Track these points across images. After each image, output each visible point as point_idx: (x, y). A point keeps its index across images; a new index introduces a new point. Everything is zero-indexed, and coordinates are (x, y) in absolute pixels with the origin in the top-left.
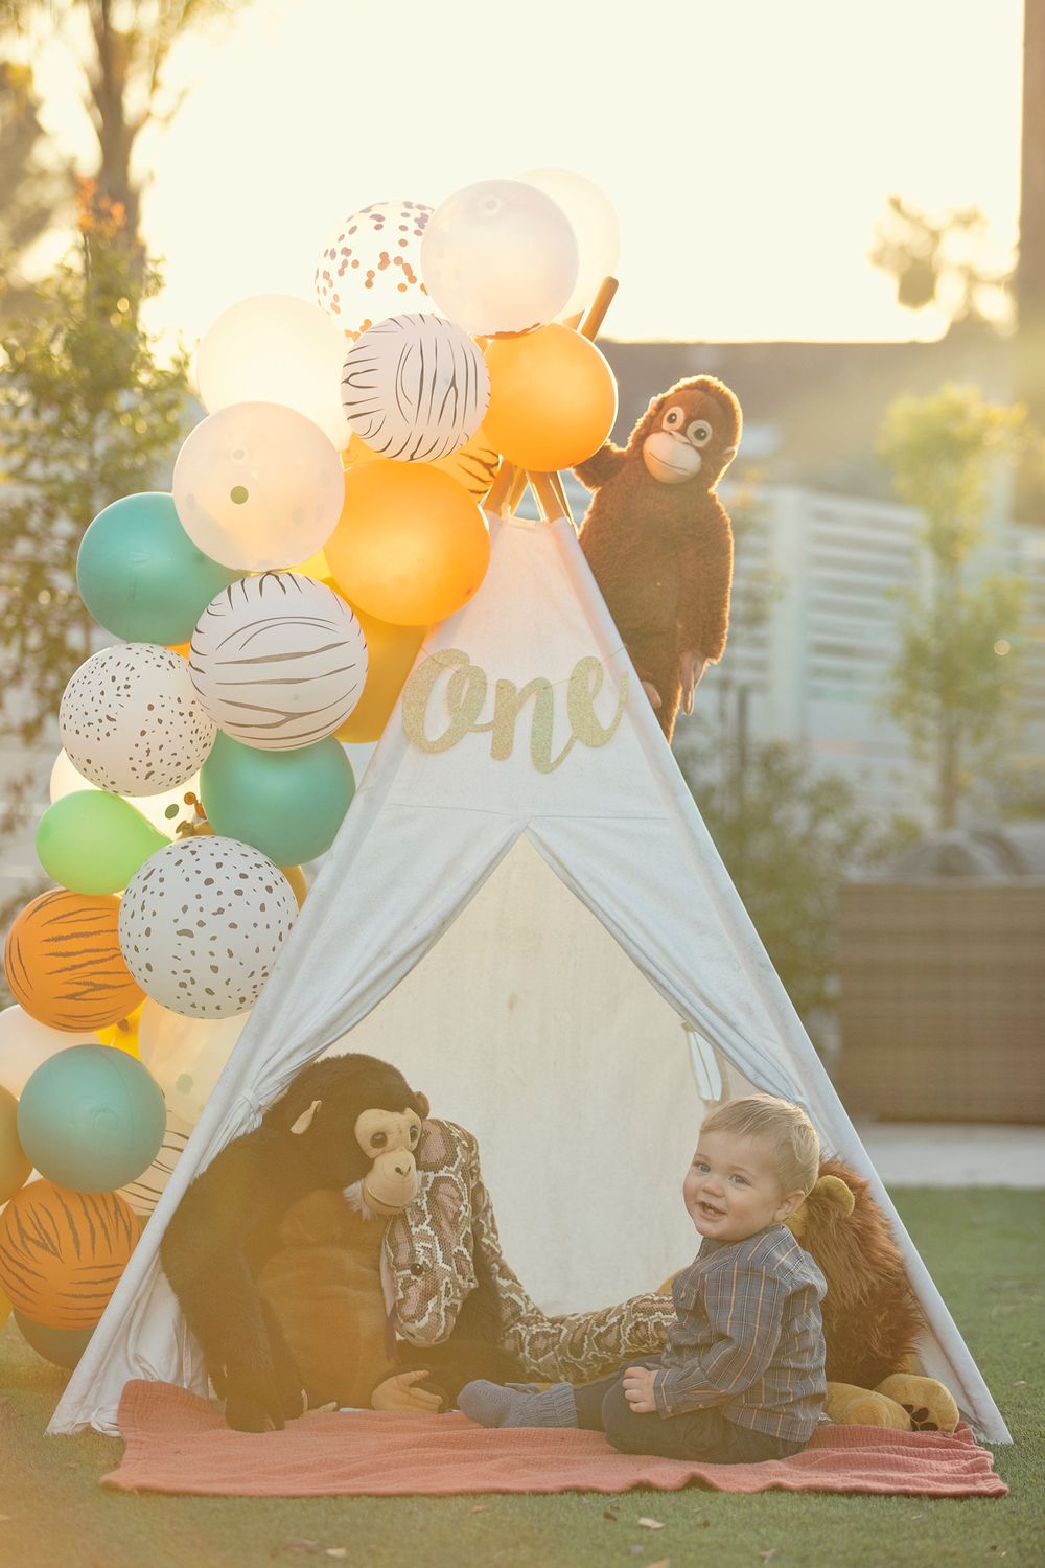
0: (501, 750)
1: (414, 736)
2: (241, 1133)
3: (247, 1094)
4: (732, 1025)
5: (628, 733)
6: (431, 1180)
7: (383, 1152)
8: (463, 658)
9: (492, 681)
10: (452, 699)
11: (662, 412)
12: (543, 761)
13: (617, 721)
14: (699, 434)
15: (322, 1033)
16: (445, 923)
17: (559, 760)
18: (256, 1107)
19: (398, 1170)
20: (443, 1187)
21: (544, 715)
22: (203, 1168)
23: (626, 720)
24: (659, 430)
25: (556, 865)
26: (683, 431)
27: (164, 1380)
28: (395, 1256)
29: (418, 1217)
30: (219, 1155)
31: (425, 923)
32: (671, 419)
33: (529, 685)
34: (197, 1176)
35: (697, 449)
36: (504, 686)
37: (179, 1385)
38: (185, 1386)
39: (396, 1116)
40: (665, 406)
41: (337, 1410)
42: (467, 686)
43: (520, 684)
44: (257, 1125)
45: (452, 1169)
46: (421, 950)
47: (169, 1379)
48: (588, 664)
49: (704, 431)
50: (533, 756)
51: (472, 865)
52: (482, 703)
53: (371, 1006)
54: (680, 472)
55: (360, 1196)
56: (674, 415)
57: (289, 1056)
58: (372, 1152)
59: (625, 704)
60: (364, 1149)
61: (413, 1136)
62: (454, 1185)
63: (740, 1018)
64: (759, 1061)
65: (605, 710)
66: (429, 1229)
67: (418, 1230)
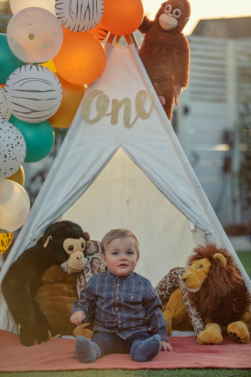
0: (114, 121)
1: (85, 117)
2: (29, 248)
3: (30, 235)
4: (188, 207)
5: (155, 114)
6: (91, 259)
7: (73, 252)
8: (102, 92)
9: (111, 99)
10: (98, 106)
11: (165, 7)
12: (127, 124)
13: (151, 110)
14: (177, 13)
15: (55, 214)
16: (94, 177)
17: (133, 124)
18: (33, 239)
19: (77, 258)
20: (94, 260)
21: (128, 110)
22: (16, 259)
23: (154, 110)
24: (164, 13)
25: (131, 157)
26: (171, 13)
27: (3, 329)
28: (81, 284)
29: (87, 270)
30: (21, 255)
31: (88, 177)
32: (167, 9)
33: (123, 100)
34: (13, 262)
35: (177, 19)
36: (114, 101)
37: (8, 330)
38: (10, 331)
39: (77, 240)
40: (165, 5)
41: (60, 337)
42: (103, 101)
43: (120, 100)
44: (34, 245)
45: (98, 254)
46: (87, 186)
47: (4, 329)
48: (141, 93)
49: (178, 12)
50: (124, 123)
51: (104, 158)
52: (107, 106)
53: (71, 205)
54: (171, 26)
55: (66, 267)
56: (168, 7)
57: (44, 222)
58: (69, 252)
59: (153, 105)
60: (66, 251)
61: (83, 247)
62: (98, 259)
63: (191, 205)
64: (197, 218)
65: (147, 107)
66: (91, 274)
67: (87, 274)
